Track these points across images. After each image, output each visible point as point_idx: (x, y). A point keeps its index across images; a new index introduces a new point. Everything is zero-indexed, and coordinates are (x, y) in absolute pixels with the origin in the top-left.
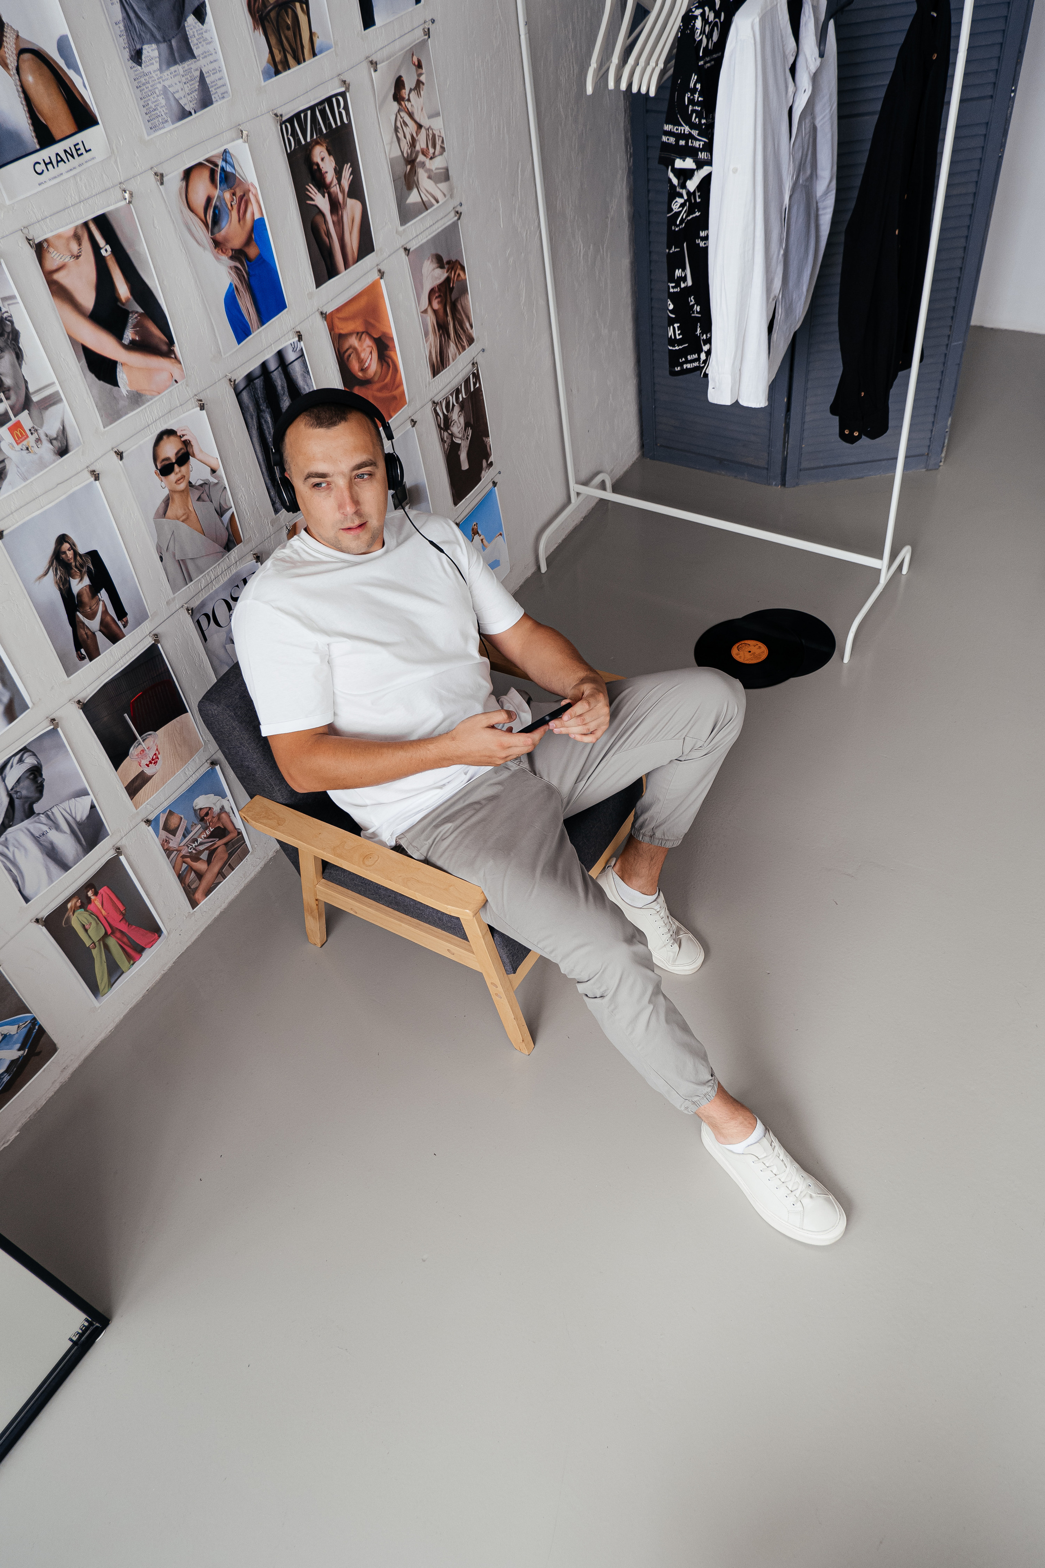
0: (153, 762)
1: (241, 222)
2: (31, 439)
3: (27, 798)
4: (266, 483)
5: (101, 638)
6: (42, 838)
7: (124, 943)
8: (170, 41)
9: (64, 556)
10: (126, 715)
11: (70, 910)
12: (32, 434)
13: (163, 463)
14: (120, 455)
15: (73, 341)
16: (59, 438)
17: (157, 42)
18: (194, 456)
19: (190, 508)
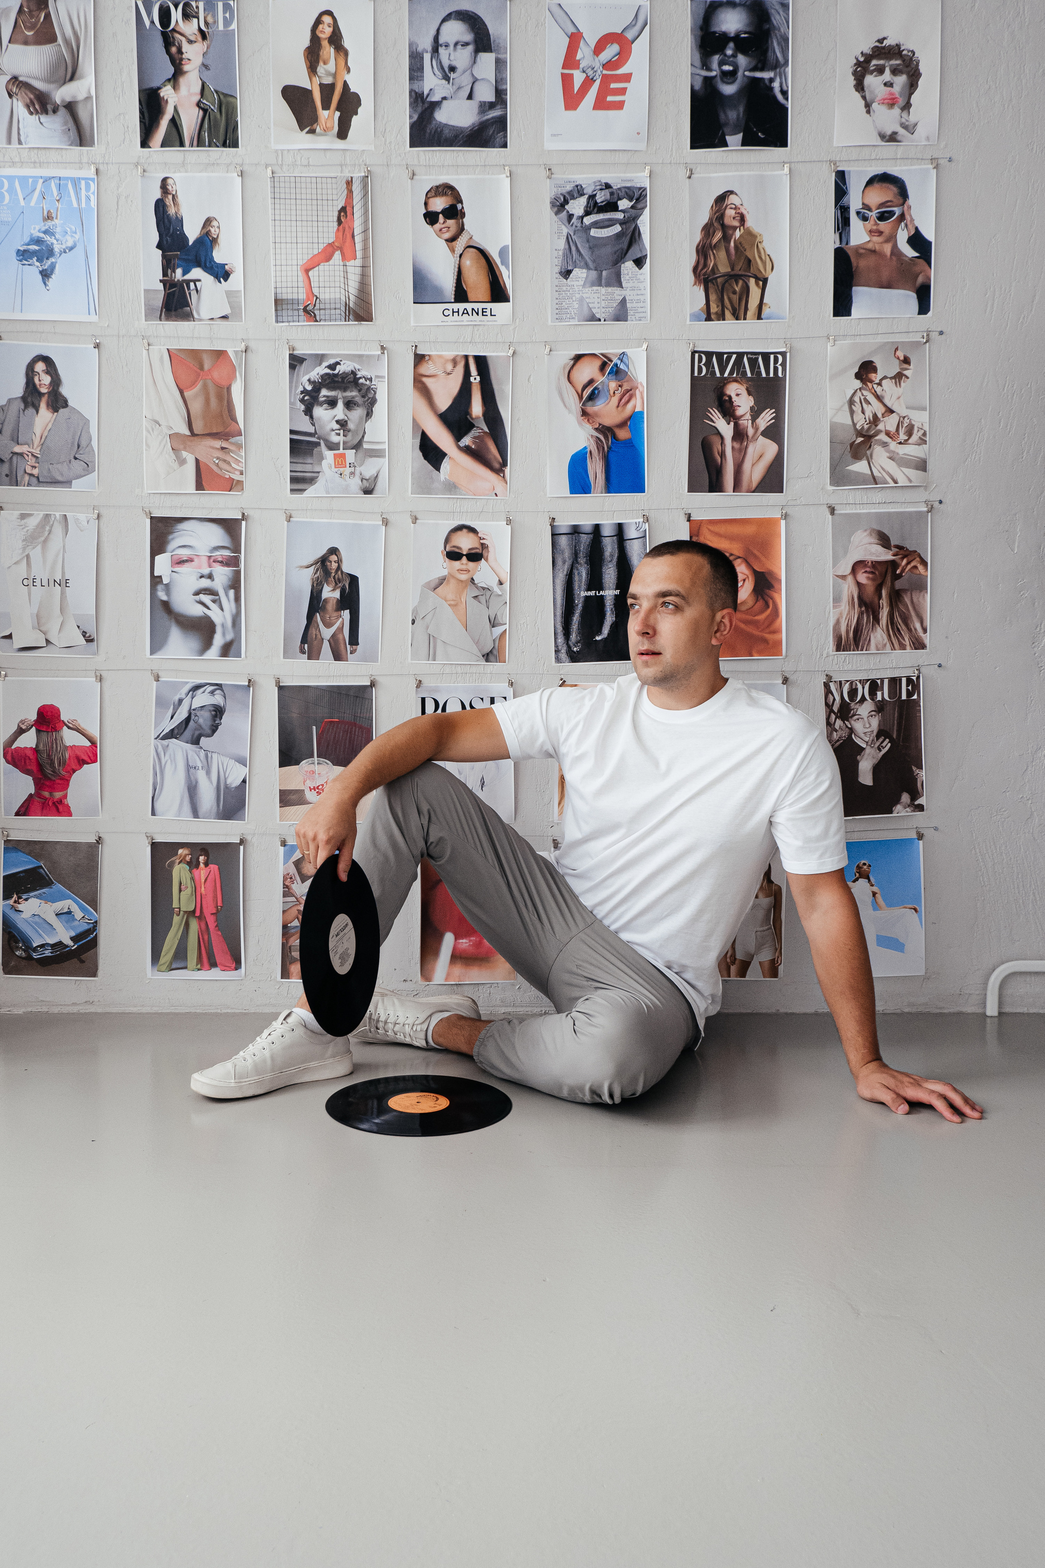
0: (317, 790)
1: (619, 408)
2: (347, 470)
3: (200, 726)
4: (555, 627)
5: (326, 648)
6: (192, 770)
7: (203, 939)
8: (602, 271)
9: (329, 564)
10: (314, 727)
11: (178, 856)
12: (350, 467)
13: (453, 549)
14: (415, 520)
15: (415, 421)
16: (370, 481)
17: (587, 266)
18: (486, 560)
19: (462, 600)
